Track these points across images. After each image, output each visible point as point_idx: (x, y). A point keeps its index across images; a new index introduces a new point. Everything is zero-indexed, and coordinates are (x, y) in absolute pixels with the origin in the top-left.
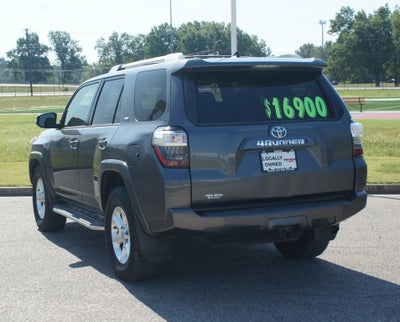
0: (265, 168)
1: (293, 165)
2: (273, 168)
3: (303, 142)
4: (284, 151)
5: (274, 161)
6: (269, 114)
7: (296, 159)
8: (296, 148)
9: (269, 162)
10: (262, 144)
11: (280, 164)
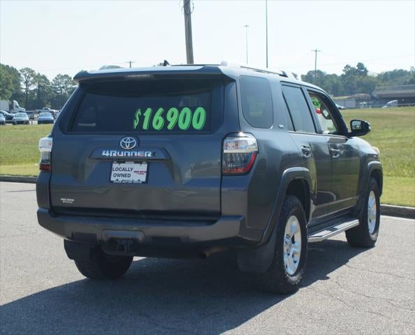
0: (113, 179)
1: (143, 178)
2: (120, 179)
3: (149, 155)
4: (136, 162)
5: (123, 172)
6: (136, 124)
7: (148, 172)
8: (148, 161)
9: (118, 172)
10: (107, 154)
11: (129, 175)
